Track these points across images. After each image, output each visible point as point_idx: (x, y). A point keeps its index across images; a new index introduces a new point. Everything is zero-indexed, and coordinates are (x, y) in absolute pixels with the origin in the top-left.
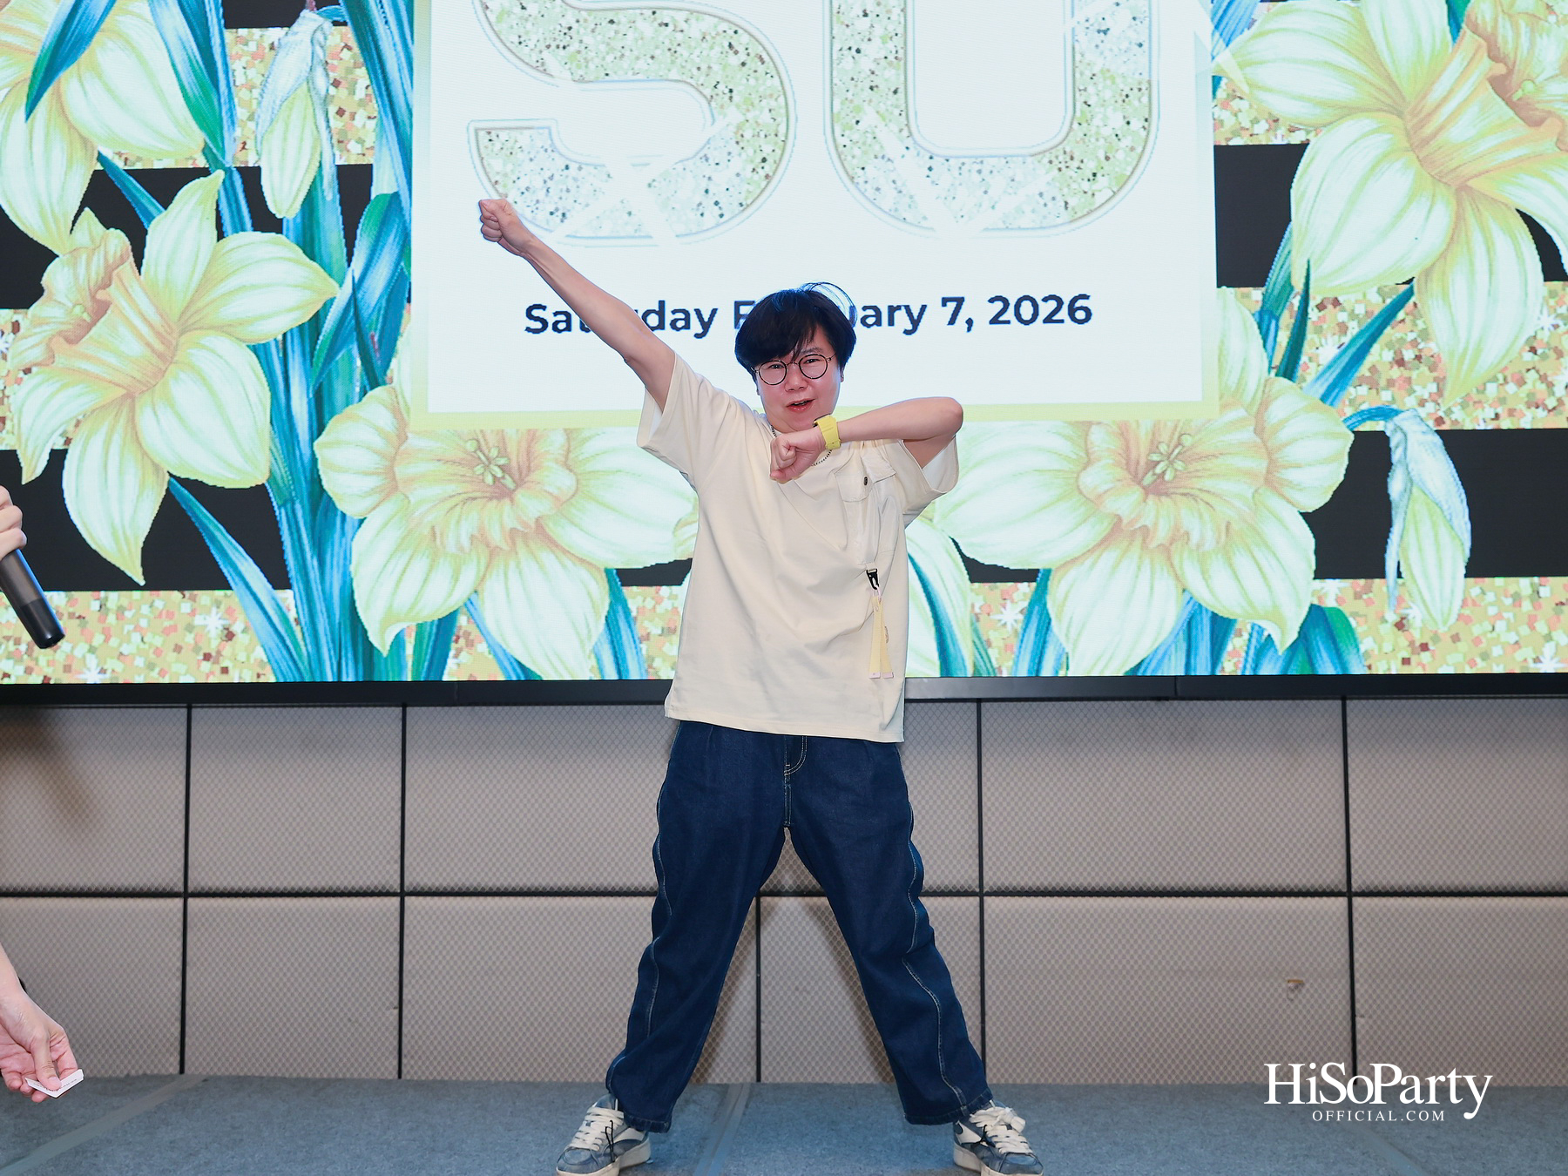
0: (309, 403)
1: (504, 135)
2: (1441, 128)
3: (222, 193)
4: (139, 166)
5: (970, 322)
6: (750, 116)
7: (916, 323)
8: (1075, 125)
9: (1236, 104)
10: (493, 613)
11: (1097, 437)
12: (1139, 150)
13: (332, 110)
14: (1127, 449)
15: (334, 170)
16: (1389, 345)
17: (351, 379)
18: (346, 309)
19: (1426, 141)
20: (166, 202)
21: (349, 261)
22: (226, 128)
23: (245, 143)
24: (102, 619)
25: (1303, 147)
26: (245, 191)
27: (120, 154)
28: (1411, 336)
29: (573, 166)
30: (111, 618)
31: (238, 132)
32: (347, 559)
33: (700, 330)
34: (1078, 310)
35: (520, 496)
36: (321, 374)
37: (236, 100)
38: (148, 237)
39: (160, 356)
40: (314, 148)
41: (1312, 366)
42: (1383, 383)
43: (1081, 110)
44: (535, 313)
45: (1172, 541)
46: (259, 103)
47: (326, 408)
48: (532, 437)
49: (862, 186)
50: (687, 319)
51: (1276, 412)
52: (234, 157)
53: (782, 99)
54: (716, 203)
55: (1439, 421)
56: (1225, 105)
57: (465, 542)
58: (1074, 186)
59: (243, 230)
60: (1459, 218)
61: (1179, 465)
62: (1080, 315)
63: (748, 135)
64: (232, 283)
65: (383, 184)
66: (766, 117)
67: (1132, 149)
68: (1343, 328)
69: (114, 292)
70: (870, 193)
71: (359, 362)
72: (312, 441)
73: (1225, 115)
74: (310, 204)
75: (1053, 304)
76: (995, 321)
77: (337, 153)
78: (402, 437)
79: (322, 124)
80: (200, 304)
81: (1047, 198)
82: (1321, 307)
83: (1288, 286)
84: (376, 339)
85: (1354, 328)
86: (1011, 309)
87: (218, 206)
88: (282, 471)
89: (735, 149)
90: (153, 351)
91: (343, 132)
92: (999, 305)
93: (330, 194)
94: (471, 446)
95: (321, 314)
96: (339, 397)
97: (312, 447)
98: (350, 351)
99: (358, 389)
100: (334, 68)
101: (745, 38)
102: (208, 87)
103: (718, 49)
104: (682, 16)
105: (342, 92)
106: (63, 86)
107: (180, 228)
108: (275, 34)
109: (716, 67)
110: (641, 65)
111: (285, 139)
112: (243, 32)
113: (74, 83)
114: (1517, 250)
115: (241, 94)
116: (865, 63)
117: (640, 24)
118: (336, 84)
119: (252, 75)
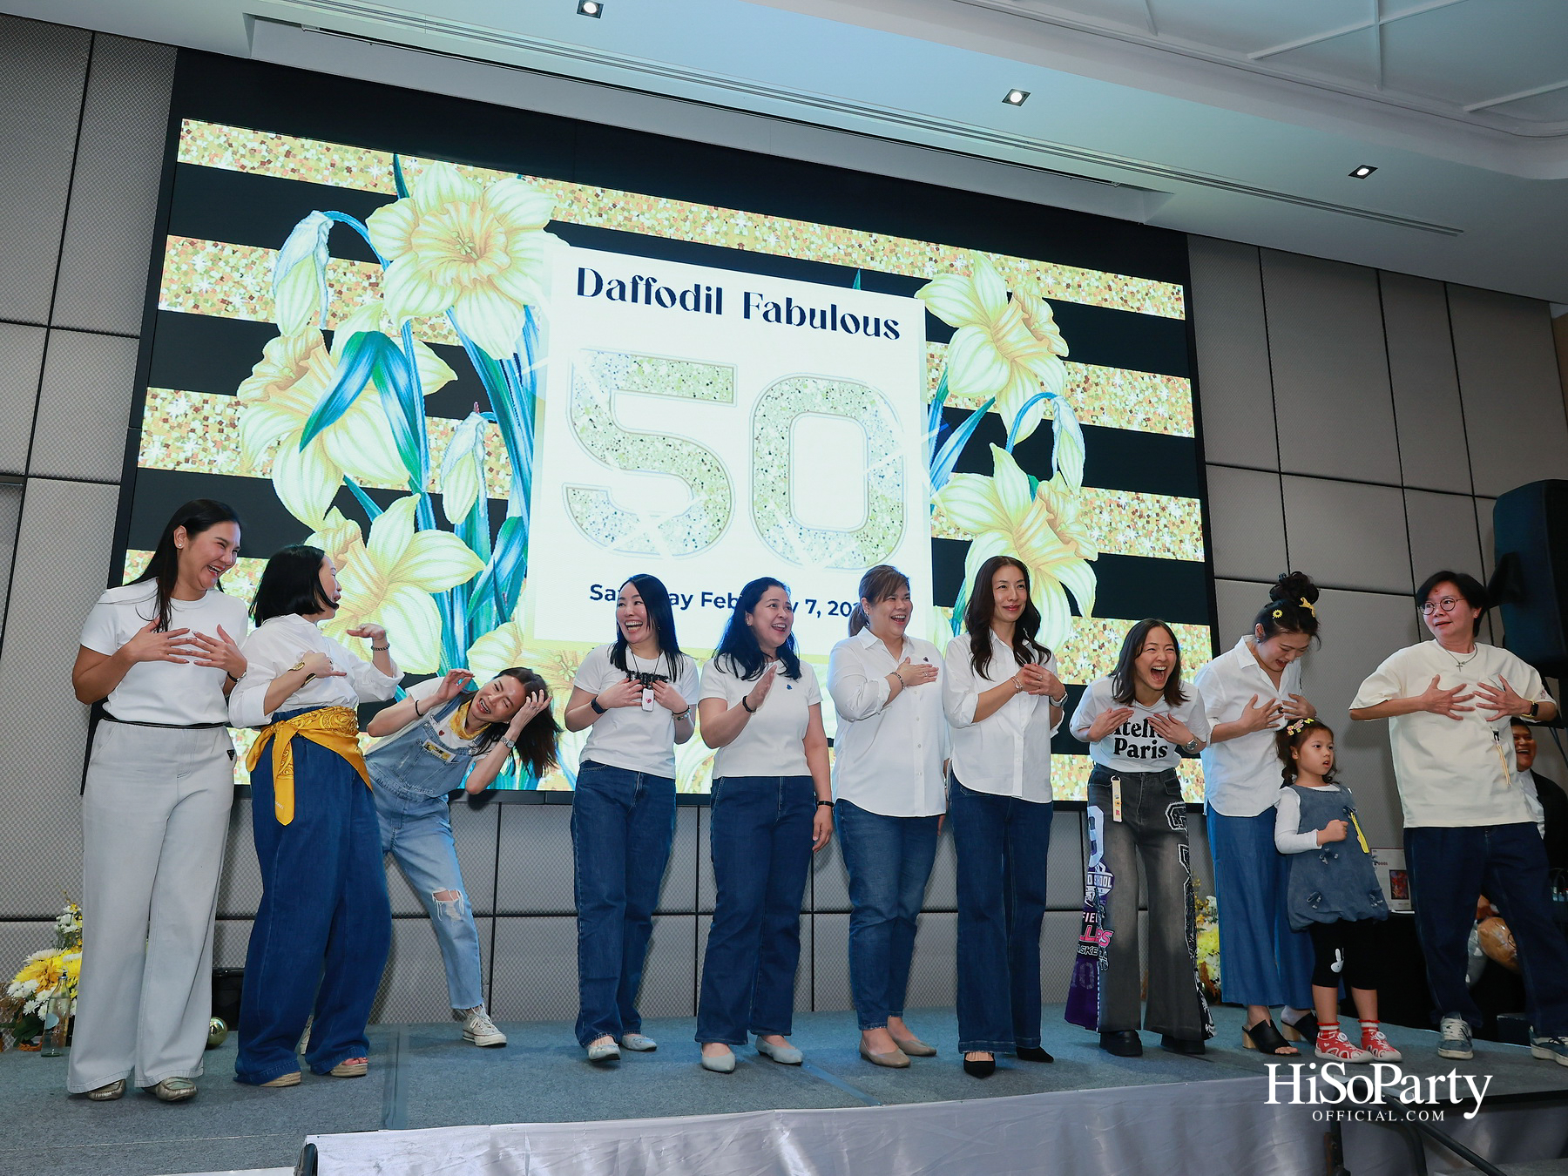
0: (465, 629)
1: (582, 493)
2: (1028, 540)
3: (419, 506)
4: (369, 486)
5: (819, 613)
6: (711, 497)
8: (869, 520)
9: (941, 519)
12: (898, 535)
13: (486, 468)
15: (486, 501)
17: (490, 618)
18: (489, 578)
19: (1022, 546)
20: (384, 508)
21: (492, 551)
22: (423, 471)
23: (434, 480)
25: (971, 542)
26: (432, 507)
27: (358, 478)
29: (619, 513)
31: (430, 474)
33: (684, 606)
36: (473, 613)
37: (430, 456)
38: (372, 527)
39: (376, 595)
40: (475, 487)
43: (871, 512)
44: (596, 589)
46: (444, 459)
47: (475, 632)
49: (767, 539)
52: (426, 487)
53: (728, 491)
54: (694, 540)
56: (936, 519)
58: (868, 550)
59: (430, 528)
63: (711, 507)
64: (422, 557)
65: (513, 511)
66: (720, 499)
67: (895, 535)
69: (349, 556)
70: (771, 543)
71: (495, 608)
72: (466, 650)
73: (936, 523)
74: (471, 517)
76: (831, 613)
77: (488, 492)
78: (518, 652)
79: (480, 475)
80: (402, 568)
81: (856, 554)
84: (506, 596)
86: (838, 608)
87: (416, 513)
89: (703, 512)
90: (372, 592)
91: (492, 480)
92: (833, 606)
93: (483, 513)
94: (558, 659)
95: (475, 579)
96: (483, 626)
97: (465, 654)
98: (490, 601)
99: (494, 623)
100: (488, 446)
101: (710, 458)
102: (413, 447)
103: (696, 461)
104: (679, 442)
105: (492, 459)
106: (324, 437)
107: (392, 523)
108: (454, 422)
109: (695, 470)
110: (656, 464)
111: (458, 481)
112: (436, 419)
113: (332, 435)
114: (1060, 600)
115: (433, 454)
116: (770, 478)
117: (656, 443)
118: (489, 454)
119: (440, 442)
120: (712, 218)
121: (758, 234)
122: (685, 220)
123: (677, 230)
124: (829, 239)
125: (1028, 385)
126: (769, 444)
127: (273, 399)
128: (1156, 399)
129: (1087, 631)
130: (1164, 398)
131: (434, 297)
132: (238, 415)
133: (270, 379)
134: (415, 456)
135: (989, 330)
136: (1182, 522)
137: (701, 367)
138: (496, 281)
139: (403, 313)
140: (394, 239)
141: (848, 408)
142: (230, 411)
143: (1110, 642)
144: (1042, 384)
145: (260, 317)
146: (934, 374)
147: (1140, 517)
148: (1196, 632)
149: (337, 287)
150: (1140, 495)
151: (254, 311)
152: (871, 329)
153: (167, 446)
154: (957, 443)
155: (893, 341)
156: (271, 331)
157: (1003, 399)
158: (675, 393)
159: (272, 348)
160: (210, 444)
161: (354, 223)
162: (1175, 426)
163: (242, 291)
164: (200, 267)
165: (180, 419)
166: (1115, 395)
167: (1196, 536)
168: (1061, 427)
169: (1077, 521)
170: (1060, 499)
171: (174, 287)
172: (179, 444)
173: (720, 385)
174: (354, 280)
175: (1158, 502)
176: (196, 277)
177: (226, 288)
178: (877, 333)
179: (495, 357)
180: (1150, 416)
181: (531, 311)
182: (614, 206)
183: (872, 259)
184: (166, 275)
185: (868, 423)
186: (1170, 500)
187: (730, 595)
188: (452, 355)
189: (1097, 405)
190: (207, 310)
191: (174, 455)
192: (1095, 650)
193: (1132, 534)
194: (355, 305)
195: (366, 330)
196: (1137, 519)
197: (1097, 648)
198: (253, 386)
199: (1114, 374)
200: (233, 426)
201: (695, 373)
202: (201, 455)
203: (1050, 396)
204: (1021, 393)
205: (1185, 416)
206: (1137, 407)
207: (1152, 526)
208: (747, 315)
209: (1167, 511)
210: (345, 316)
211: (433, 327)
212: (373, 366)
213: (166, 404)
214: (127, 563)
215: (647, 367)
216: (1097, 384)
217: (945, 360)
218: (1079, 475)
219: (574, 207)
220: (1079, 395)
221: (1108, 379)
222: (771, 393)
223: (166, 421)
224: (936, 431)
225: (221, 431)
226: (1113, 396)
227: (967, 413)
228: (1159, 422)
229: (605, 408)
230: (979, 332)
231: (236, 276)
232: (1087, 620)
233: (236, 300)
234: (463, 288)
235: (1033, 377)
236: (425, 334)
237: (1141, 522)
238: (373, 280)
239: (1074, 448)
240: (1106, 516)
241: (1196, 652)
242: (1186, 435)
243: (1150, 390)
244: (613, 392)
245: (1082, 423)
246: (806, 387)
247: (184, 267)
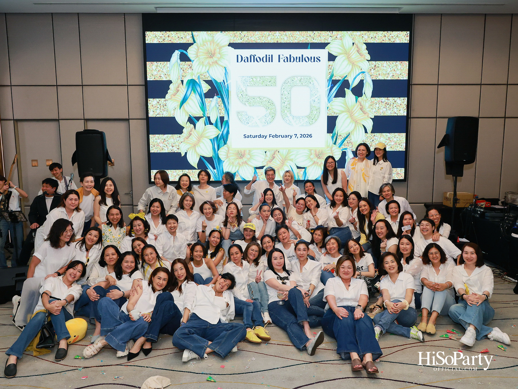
0: (217, 147)
1: (240, 113)
2: (354, 114)
4: (194, 116)
5: (298, 137)
6: (271, 111)
7: (291, 137)
8: (311, 113)
9: (330, 111)
10: (240, 172)
11: (312, 151)
13: (219, 109)
14: (316, 153)
15: (219, 117)
16: (347, 141)
18: (221, 135)
19: (352, 116)
20: (198, 121)
21: (222, 129)
22: (205, 111)
24: (193, 173)
25: (338, 116)
26: (208, 119)
27: (192, 115)
28: (349, 140)
29: (249, 117)
30: (194, 173)
31: (207, 112)
32: (222, 166)
34: (310, 136)
35: (243, 158)
36: (218, 143)
38: (196, 125)
39: (198, 141)
40: (217, 114)
41: (338, 143)
42: (346, 145)
43: (311, 111)
44: (245, 135)
45: (321, 164)
46: (209, 108)
47: (219, 147)
48: (245, 151)
49: (285, 120)
50: (263, 136)
51: (333, 149)
52: (206, 115)
53: (275, 109)
54: (267, 122)
55: (352, 150)
56: (329, 111)
57: (237, 164)
58: (310, 120)
59: (208, 125)
60: (356, 125)
61: (322, 155)
62: (311, 137)
63: (271, 113)
64: (207, 131)
65: (225, 119)
66: (273, 111)
67: (317, 116)
68: (341, 139)
69: (192, 132)
70: (286, 121)
71: (223, 141)
73: (329, 112)
74: (216, 121)
75: (308, 135)
76: (301, 137)
77: (220, 115)
78: (229, 151)
79: (218, 111)
80: (203, 134)
81: (307, 122)
82: (339, 136)
83: (335, 133)
84: (225, 138)
85: (343, 139)
86: (303, 136)
87: (205, 121)
88: (214, 155)
89: (269, 115)
91: (220, 112)
92: (301, 135)
93: (219, 120)
94: (237, 152)
95: (218, 135)
96: (221, 146)
97: (218, 152)
99: (223, 145)
100: (219, 104)
101: (271, 101)
102: (203, 106)
103: (267, 102)
104: (263, 98)
105: (220, 107)
106: (184, 105)
107: (200, 124)
108: (211, 99)
109: (267, 105)
110: (257, 104)
111: (213, 113)
112: (207, 99)
113: (186, 105)
114: (362, 130)
115: (207, 107)
116: (285, 104)
117: (257, 99)
118: (219, 106)
119: (208, 104)
120: (270, 35)
121: (282, 37)
122: (263, 37)
123: (261, 40)
124: (301, 35)
125: (357, 70)
126: (285, 96)
127: (173, 98)
128: (397, 69)
129: (369, 137)
130: (399, 68)
131: (204, 68)
132: (166, 103)
133: (172, 94)
134: (203, 108)
135: (346, 55)
136: (401, 105)
137: (268, 77)
138: (217, 61)
139: (197, 74)
140: (194, 54)
141: (306, 83)
142: (165, 102)
143: (375, 139)
144: (361, 69)
145: (168, 79)
146: (330, 71)
147: (388, 104)
148: (401, 135)
149: (183, 69)
150: (388, 98)
151: (166, 78)
152: (313, 60)
153: (154, 111)
154: (336, 89)
155: (319, 63)
156: (170, 82)
157: (349, 75)
158: (261, 85)
159: (171, 86)
160: (162, 110)
161: (185, 52)
162: (402, 77)
163: (163, 73)
164: (154, 69)
165: (155, 105)
166: (384, 69)
167: (404, 108)
168: (366, 81)
169: (369, 107)
170: (364, 102)
171: (150, 74)
172: (156, 111)
173: (273, 82)
174: (186, 67)
175: (394, 100)
176: (154, 71)
177: (160, 73)
178: (314, 61)
179: (219, 82)
180: (394, 74)
181: (226, 69)
182: (245, 36)
183: (313, 39)
184: (148, 72)
185: (311, 87)
186: (398, 99)
187: (276, 134)
188: (209, 82)
189: (378, 73)
190: (157, 79)
191: (155, 113)
192: (371, 142)
193: (385, 109)
194: (187, 73)
195: (190, 79)
196: (387, 105)
197: (372, 141)
198: (168, 96)
199: (384, 63)
200: (166, 105)
201: (266, 79)
202: (160, 113)
203: (363, 72)
204: (355, 72)
205: (405, 73)
206: (390, 72)
207: (391, 107)
208: (279, 61)
209: (396, 102)
210: (185, 76)
211: (204, 76)
212: (192, 87)
213: (152, 102)
214: (150, 137)
215: (254, 79)
216: (378, 67)
217: (333, 66)
218: (370, 94)
219: (235, 38)
220: (372, 71)
221: (382, 65)
222: (286, 82)
223: (152, 106)
224: (330, 87)
225: (163, 107)
226: (383, 70)
227: (339, 81)
228: (397, 76)
229: (245, 91)
230: (344, 56)
231: (162, 69)
232: (369, 134)
233: (162, 75)
234: (210, 65)
235: (359, 68)
236: (203, 78)
237: (388, 106)
238: (190, 66)
239: (370, 87)
240: (377, 105)
241: (401, 141)
242: (405, 79)
243: (395, 66)
244: (247, 87)
245: (373, 79)
246: (295, 79)
247: (151, 69)
